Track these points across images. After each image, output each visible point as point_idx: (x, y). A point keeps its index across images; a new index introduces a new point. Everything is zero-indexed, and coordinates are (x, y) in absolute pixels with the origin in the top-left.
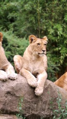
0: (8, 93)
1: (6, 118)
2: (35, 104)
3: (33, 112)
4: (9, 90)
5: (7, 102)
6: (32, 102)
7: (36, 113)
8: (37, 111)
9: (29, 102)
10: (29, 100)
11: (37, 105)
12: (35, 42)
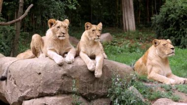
0: (65, 75)
1: (63, 98)
2: (91, 84)
3: (90, 91)
4: (65, 72)
5: (64, 83)
6: (88, 82)
7: (93, 92)
8: (94, 90)
9: (85, 82)
10: (84, 81)
11: (93, 84)
12: (90, 28)
